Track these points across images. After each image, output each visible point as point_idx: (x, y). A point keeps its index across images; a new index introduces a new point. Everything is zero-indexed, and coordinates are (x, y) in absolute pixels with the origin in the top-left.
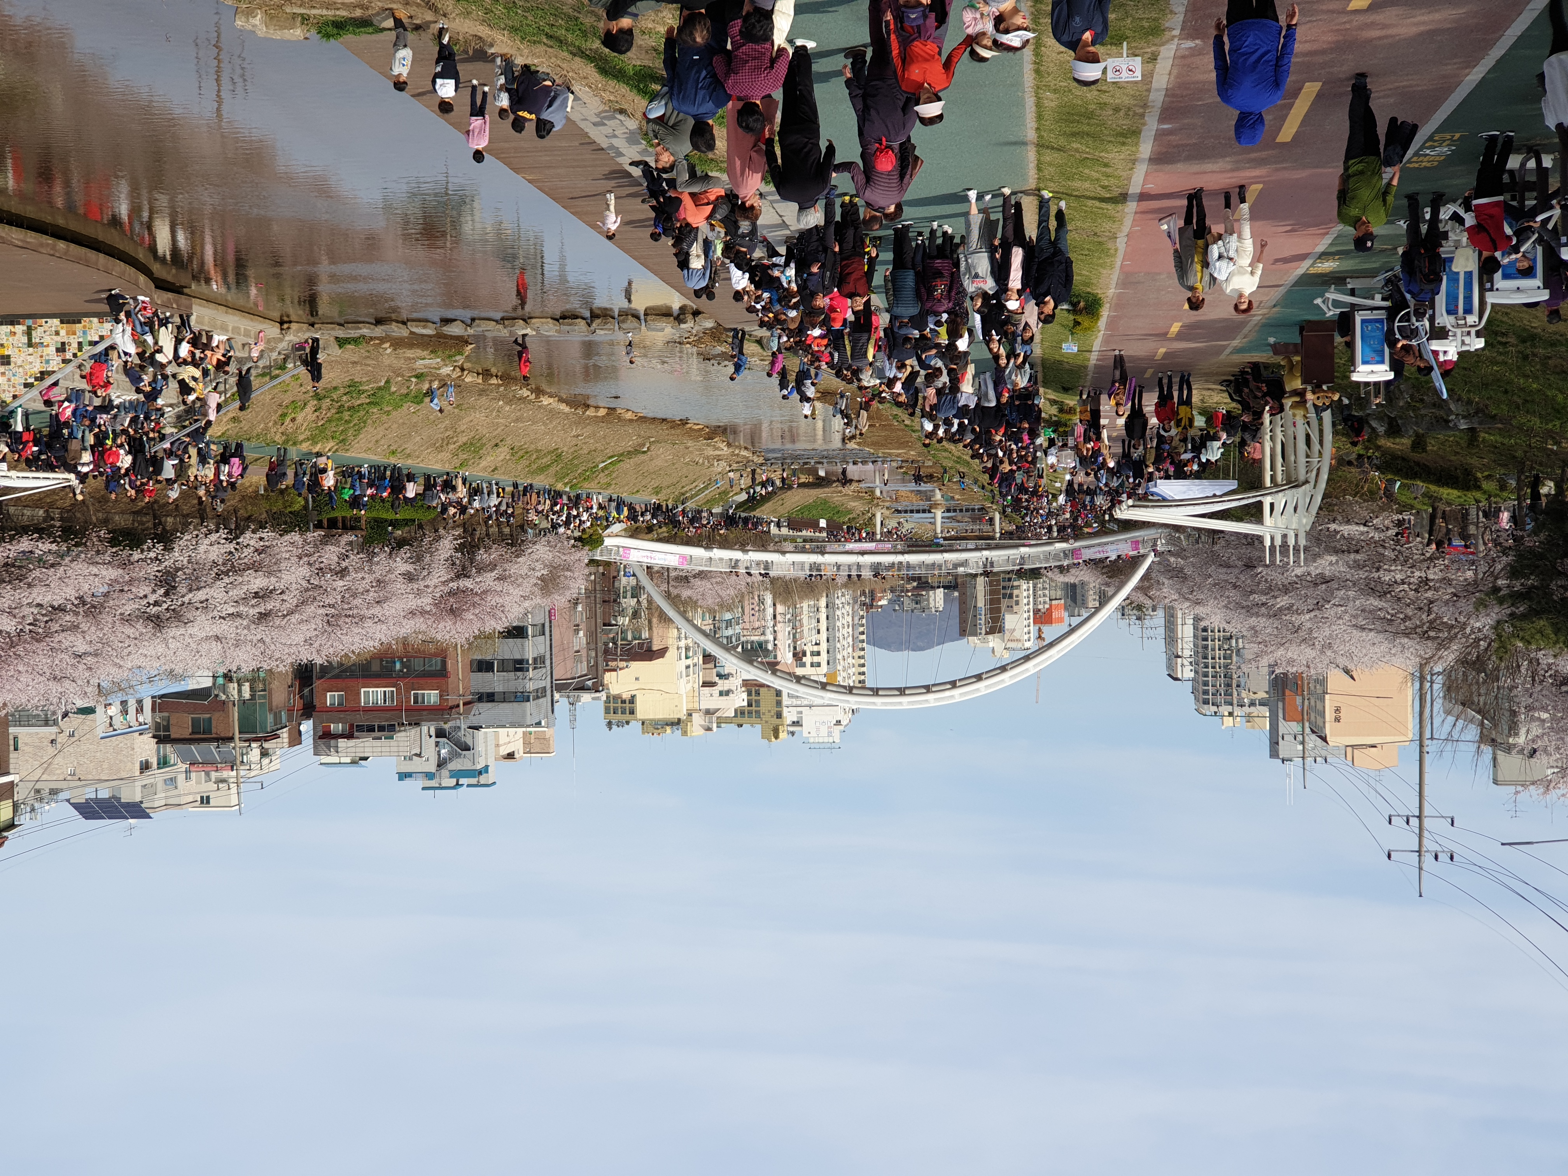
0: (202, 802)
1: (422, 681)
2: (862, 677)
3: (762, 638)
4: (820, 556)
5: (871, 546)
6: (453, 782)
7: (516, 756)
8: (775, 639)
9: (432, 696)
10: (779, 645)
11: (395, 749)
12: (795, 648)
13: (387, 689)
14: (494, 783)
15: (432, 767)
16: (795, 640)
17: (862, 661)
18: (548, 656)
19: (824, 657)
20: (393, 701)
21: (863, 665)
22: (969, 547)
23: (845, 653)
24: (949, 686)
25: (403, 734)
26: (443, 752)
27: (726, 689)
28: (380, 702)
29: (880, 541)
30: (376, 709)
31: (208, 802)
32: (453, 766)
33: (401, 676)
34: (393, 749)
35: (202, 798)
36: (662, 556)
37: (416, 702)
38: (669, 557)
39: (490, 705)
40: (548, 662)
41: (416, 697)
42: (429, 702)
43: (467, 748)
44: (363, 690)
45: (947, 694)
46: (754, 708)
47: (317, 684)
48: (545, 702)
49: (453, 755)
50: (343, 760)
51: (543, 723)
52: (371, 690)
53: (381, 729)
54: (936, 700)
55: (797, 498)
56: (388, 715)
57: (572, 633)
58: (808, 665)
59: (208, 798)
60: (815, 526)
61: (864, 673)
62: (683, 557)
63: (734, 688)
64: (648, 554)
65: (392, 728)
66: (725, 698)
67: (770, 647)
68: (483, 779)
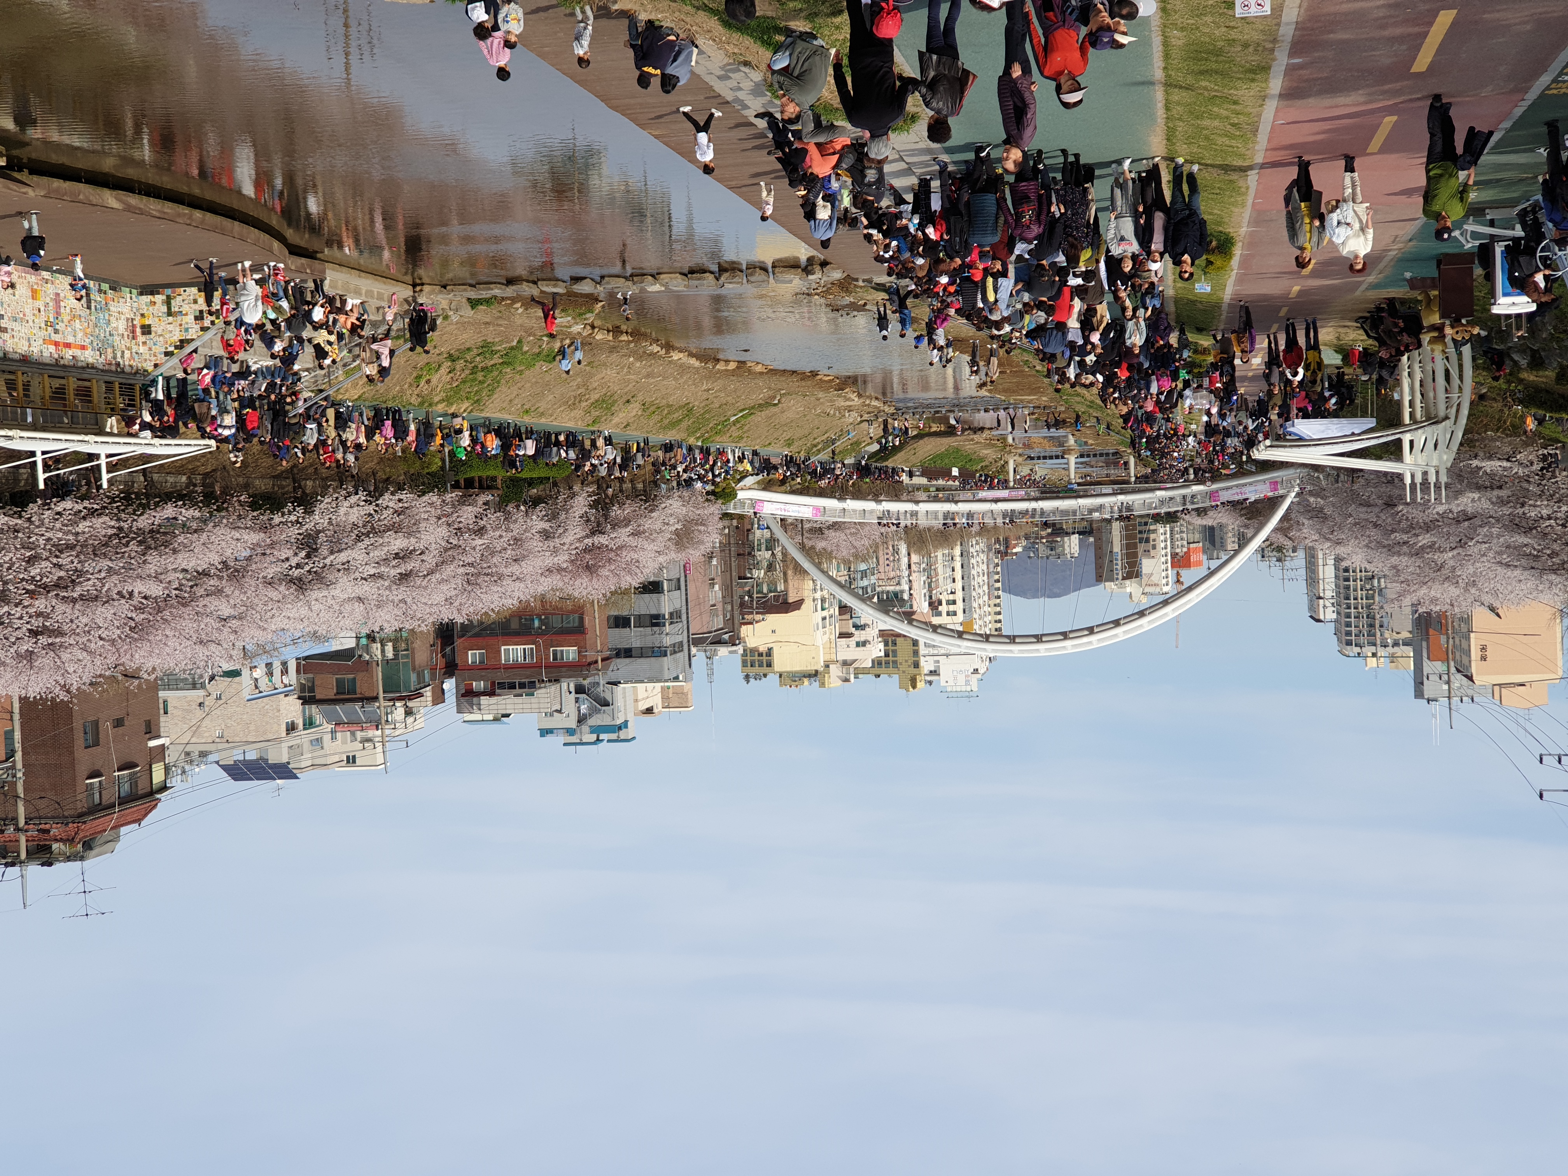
0: (348, 762)
1: (560, 638)
2: (999, 625)
4: (953, 505)
5: (1004, 493)
6: (593, 737)
7: (655, 710)
9: (570, 653)
10: (915, 595)
11: (536, 706)
13: (526, 647)
14: (634, 738)
15: (572, 723)
18: (684, 611)
19: (960, 605)
20: (532, 658)
21: (999, 613)
22: (1104, 491)
24: (1086, 633)
25: (543, 691)
26: (584, 708)
28: (520, 660)
29: (1014, 488)
30: (516, 666)
31: (354, 762)
32: (594, 721)
33: (540, 633)
34: (534, 706)
35: (348, 757)
36: (796, 508)
37: (555, 658)
38: (803, 509)
39: (627, 660)
40: (684, 617)
42: (568, 658)
43: (607, 704)
44: (503, 648)
45: (1085, 640)
46: (891, 658)
47: (458, 642)
48: (682, 656)
50: (486, 717)
51: (681, 678)
52: (511, 647)
53: (522, 686)
54: (1074, 646)
55: (929, 447)
56: (528, 672)
57: (707, 587)
58: (944, 614)
59: (354, 757)
60: (947, 474)
61: (1000, 621)
62: (817, 509)
63: (871, 639)
64: (782, 506)
65: (532, 685)
66: (861, 648)
68: (623, 734)
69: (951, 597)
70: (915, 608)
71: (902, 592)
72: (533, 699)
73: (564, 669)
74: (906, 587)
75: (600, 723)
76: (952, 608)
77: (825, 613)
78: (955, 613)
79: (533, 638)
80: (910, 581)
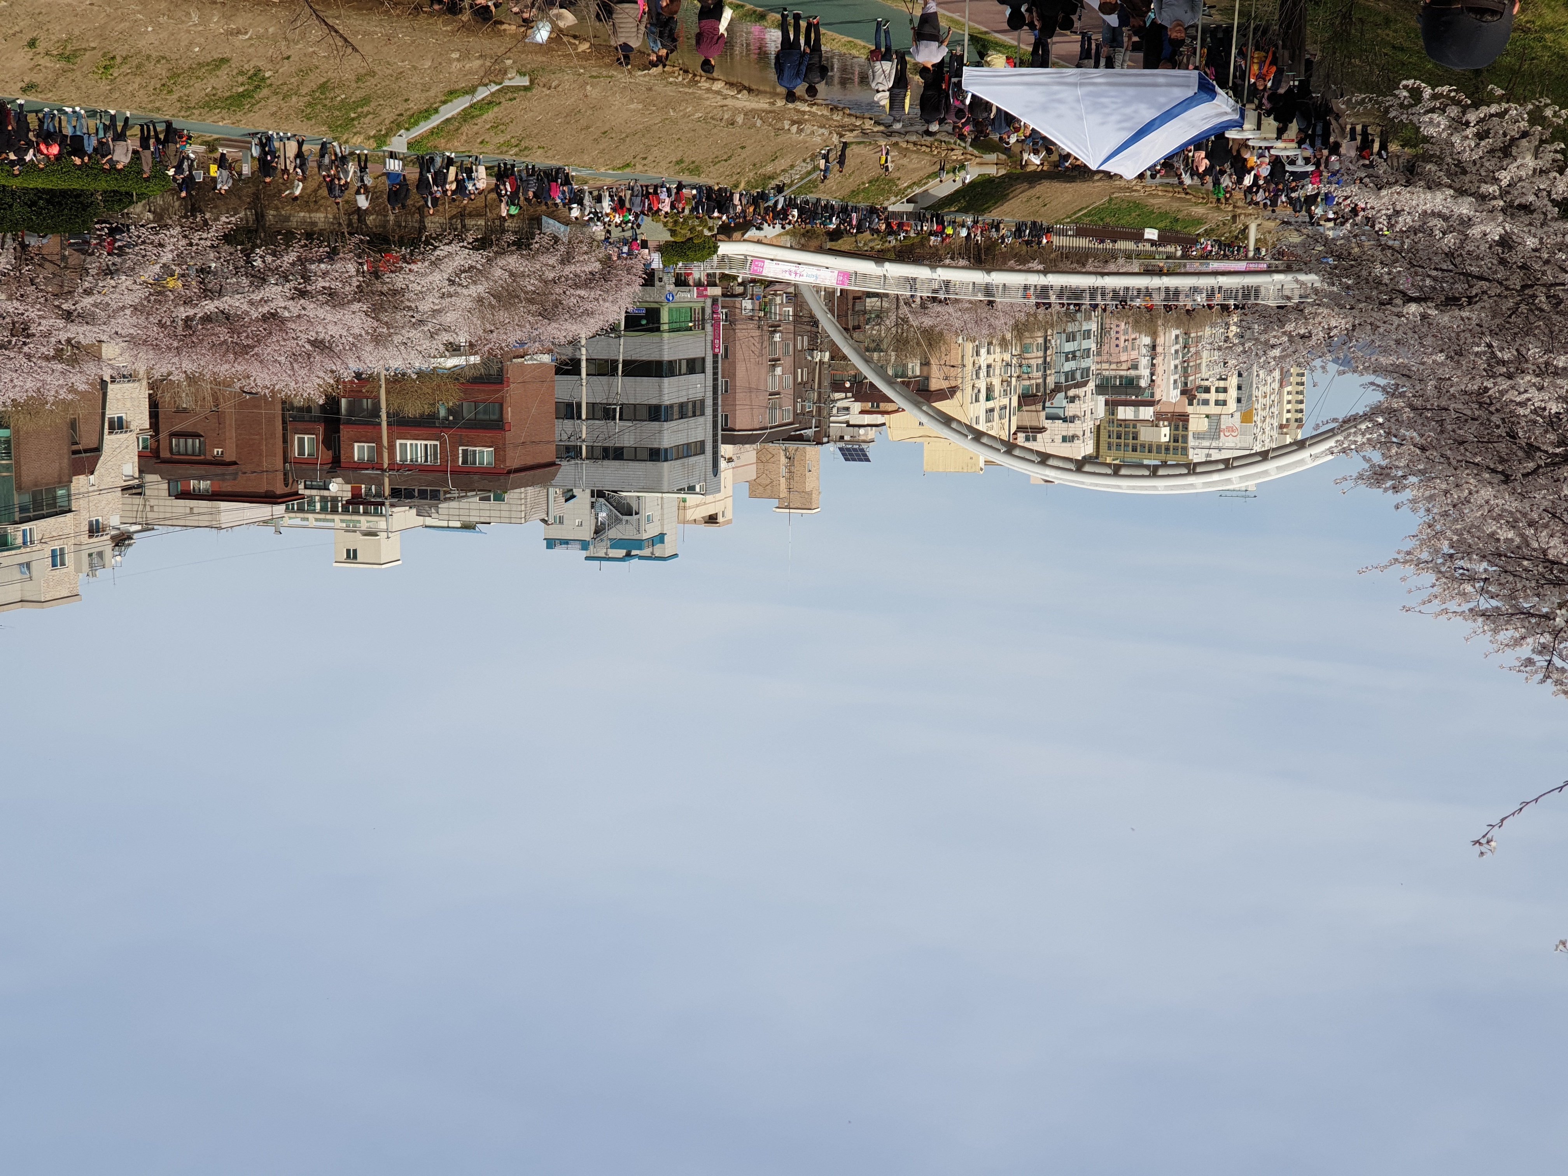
1: (472, 434)
2: (1300, 415)
3: (1133, 373)
6: (622, 553)
7: (720, 519)
8: (1152, 374)
9: (485, 455)
10: (1158, 381)
11: (506, 514)
12: (1186, 384)
13: (428, 443)
14: (676, 555)
15: (587, 534)
16: (1185, 373)
17: (1300, 397)
18: (709, 402)
19: (1233, 393)
20: (436, 458)
21: (1301, 402)
23: (1268, 389)
26: (603, 515)
27: (1070, 434)
28: (420, 460)
30: (413, 467)
32: (613, 533)
33: (446, 425)
34: (504, 514)
36: (813, 271)
37: (465, 461)
38: (823, 273)
40: (709, 411)
41: (465, 452)
42: (481, 463)
44: (398, 442)
47: (345, 432)
48: (703, 461)
49: (614, 521)
50: (452, 524)
52: (409, 442)
53: (423, 495)
56: (430, 477)
58: (1212, 403)
61: (1301, 411)
62: (846, 275)
63: (1080, 434)
67: (1143, 383)
68: (658, 551)
69: (1222, 384)
70: (1157, 398)
71: (1139, 377)
72: (503, 506)
73: (476, 477)
74: (1145, 372)
75: (620, 536)
76: (1221, 396)
77: (990, 404)
78: (1224, 403)
79: (434, 431)
80: (1153, 365)
